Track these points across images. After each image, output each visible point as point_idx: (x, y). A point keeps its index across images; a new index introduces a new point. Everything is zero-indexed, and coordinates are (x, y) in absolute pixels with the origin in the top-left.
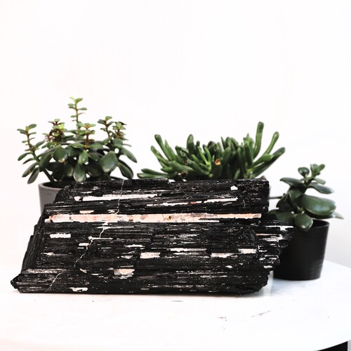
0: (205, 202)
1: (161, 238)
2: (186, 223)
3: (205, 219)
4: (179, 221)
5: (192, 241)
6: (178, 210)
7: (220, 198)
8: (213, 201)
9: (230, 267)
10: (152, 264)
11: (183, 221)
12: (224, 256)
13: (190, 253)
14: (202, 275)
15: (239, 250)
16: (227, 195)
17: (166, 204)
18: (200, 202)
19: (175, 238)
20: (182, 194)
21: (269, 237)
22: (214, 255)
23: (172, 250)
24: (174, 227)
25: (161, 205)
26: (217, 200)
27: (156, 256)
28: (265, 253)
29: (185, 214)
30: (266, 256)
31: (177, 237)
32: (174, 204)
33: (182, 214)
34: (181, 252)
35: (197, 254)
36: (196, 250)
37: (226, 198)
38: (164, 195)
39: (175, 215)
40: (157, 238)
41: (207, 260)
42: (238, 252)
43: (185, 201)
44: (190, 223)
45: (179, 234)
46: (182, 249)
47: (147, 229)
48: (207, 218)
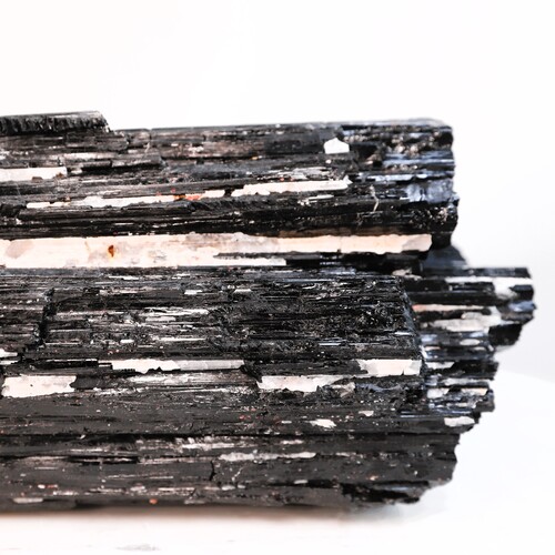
0: (236, 194)
1: (75, 324)
2: (170, 271)
3: (235, 255)
4: (145, 263)
5: (189, 332)
6: (140, 221)
7: (287, 179)
8: (264, 189)
9: (326, 424)
10: (47, 418)
11: (159, 264)
12: (306, 385)
13: (184, 378)
14: (228, 451)
15: (362, 363)
16: (315, 171)
17: (95, 202)
18: (220, 194)
19: (128, 321)
20: (154, 166)
21: (457, 315)
22: (269, 383)
23: (118, 365)
24: (123, 284)
25: (79, 203)
26: (280, 188)
27: (60, 390)
28: (446, 373)
29: (167, 237)
30: (450, 381)
31: (136, 318)
32: (124, 203)
33: (152, 238)
34: (151, 372)
35: (209, 378)
36: (204, 364)
37: (310, 178)
38: (90, 170)
39: (131, 239)
40: (61, 324)
41: (247, 400)
42: (357, 370)
43: (164, 192)
44: (181, 269)
45: (142, 307)
46: (154, 363)
47: (24, 289)
48: (244, 250)
